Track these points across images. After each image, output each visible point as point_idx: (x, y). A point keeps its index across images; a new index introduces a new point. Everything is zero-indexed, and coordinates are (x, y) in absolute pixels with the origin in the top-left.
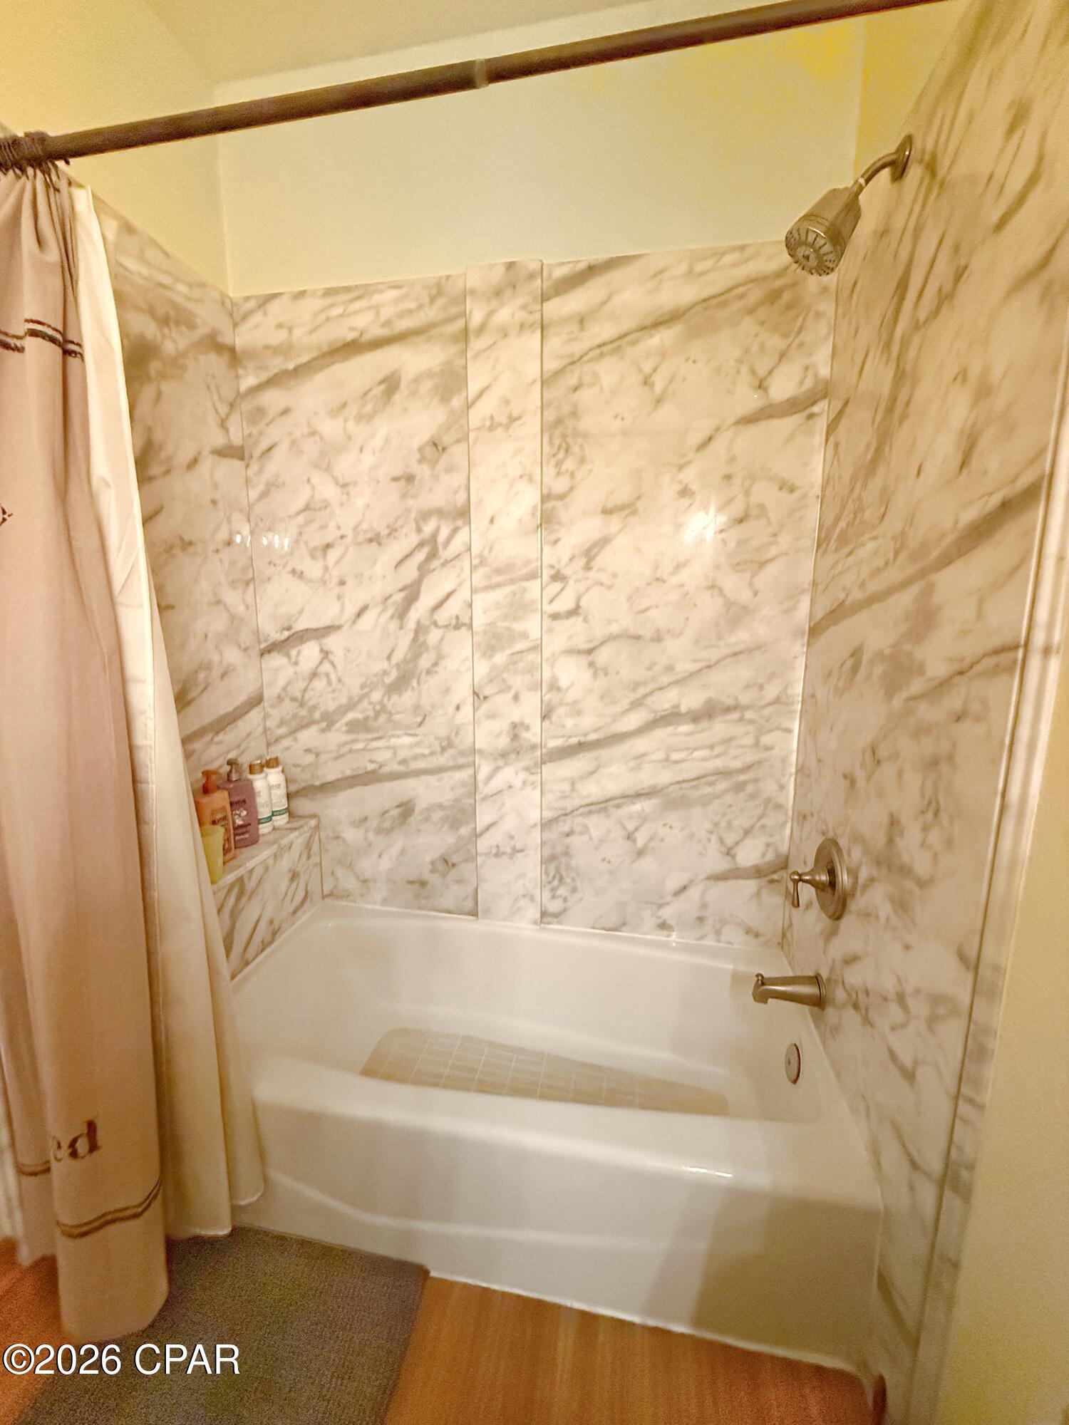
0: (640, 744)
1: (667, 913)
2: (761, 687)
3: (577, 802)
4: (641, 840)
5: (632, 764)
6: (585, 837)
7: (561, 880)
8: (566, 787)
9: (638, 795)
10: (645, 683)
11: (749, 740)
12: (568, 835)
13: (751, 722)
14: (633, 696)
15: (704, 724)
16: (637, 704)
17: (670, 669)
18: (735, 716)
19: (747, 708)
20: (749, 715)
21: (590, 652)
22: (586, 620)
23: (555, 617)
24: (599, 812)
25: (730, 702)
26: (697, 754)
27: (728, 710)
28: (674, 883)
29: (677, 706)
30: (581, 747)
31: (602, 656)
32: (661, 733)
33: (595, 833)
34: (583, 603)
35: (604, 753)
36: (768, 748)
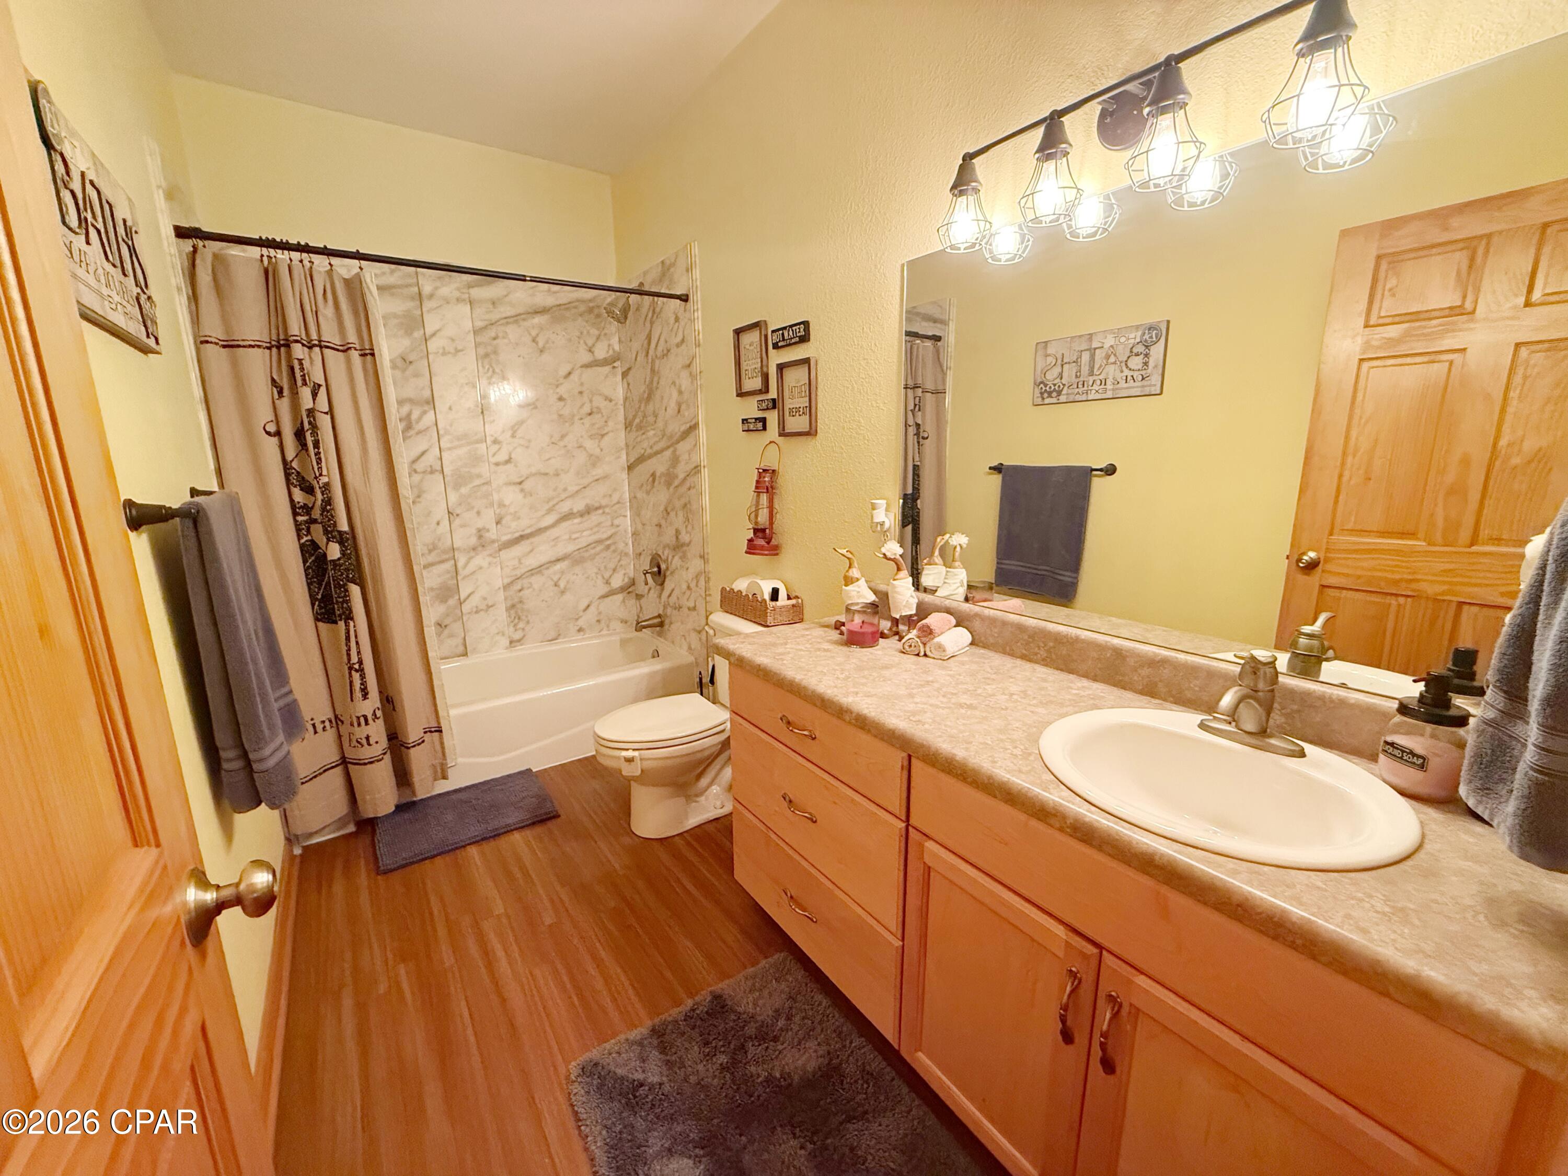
0: (554, 532)
1: (581, 623)
2: (610, 496)
3: (523, 571)
4: (562, 584)
5: (553, 543)
6: (530, 590)
7: (519, 618)
8: (516, 562)
9: (558, 560)
10: (553, 498)
11: (609, 523)
12: (520, 590)
13: (608, 514)
14: (547, 507)
15: (586, 517)
16: (550, 511)
17: (565, 490)
18: (600, 511)
19: (606, 506)
20: (607, 510)
21: (520, 483)
22: (516, 466)
23: (497, 464)
24: (537, 573)
25: (597, 505)
26: (585, 533)
27: (597, 509)
28: (583, 605)
29: (571, 509)
30: (522, 538)
31: (527, 485)
32: (565, 524)
33: (536, 586)
34: (513, 456)
35: (535, 540)
36: (618, 526)
